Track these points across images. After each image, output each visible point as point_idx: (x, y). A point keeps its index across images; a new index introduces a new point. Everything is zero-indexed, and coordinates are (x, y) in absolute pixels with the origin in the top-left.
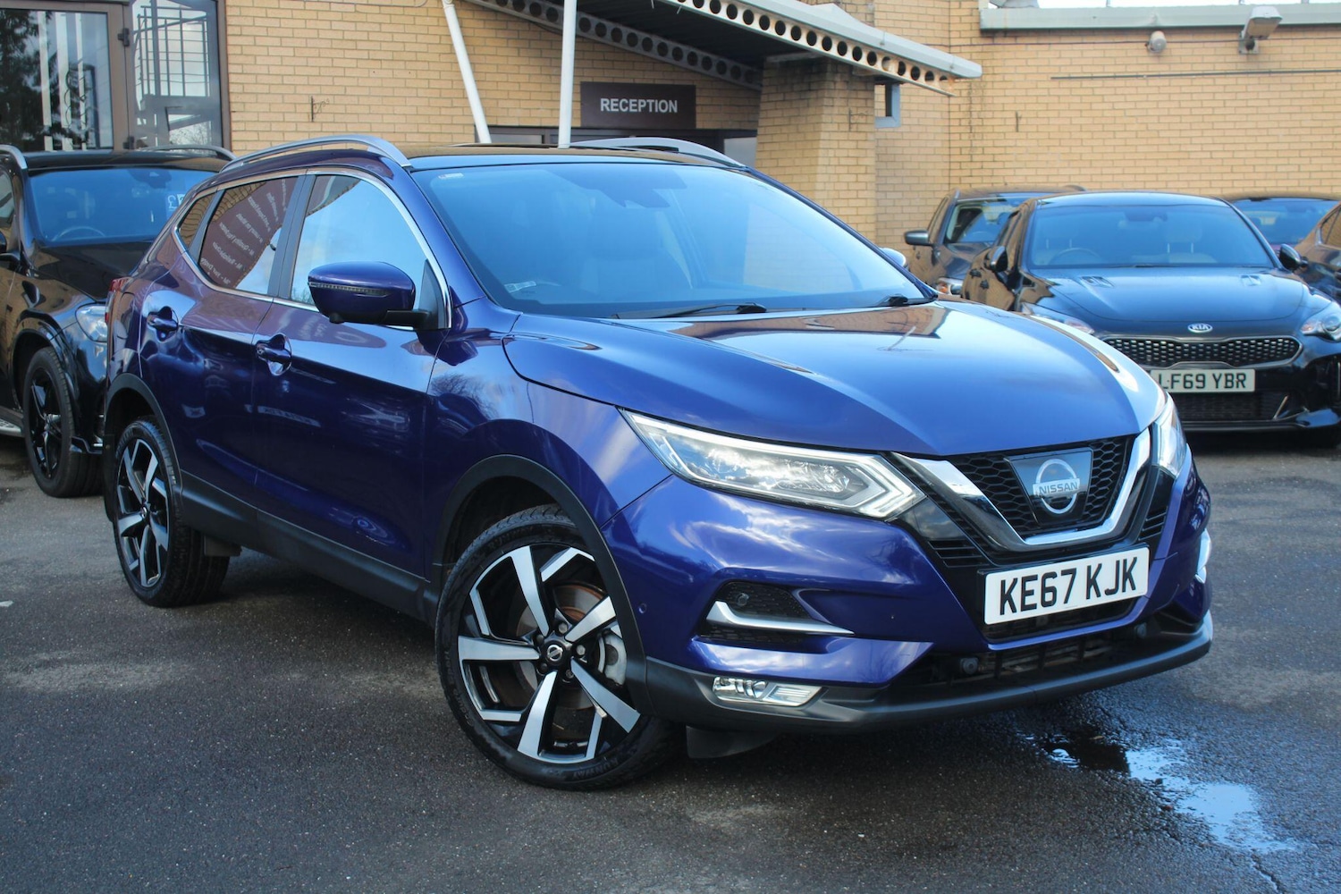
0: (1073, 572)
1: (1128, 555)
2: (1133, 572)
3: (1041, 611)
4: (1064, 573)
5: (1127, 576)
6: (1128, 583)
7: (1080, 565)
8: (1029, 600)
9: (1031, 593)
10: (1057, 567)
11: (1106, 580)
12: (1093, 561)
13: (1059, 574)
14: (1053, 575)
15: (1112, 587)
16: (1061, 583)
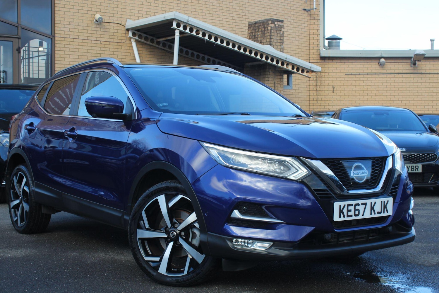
0: (365, 204)
1: (386, 199)
2: (387, 206)
3: (354, 218)
4: (362, 204)
5: (385, 207)
6: (385, 210)
7: (368, 201)
8: (350, 213)
9: (350, 211)
10: (360, 202)
11: (377, 208)
12: (373, 201)
13: (360, 204)
14: (358, 205)
15: (380, 211)
16: (361, 208)
